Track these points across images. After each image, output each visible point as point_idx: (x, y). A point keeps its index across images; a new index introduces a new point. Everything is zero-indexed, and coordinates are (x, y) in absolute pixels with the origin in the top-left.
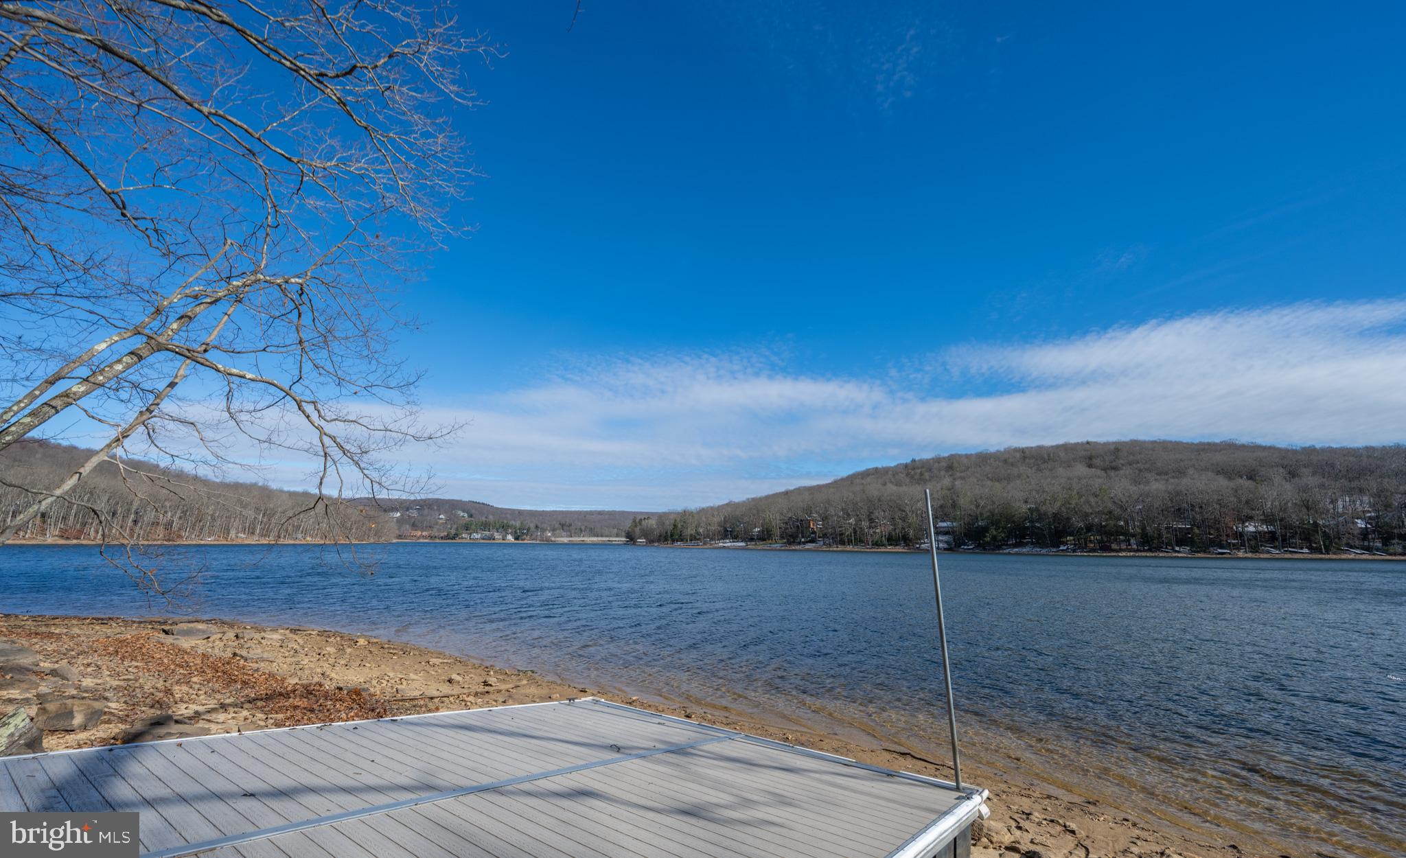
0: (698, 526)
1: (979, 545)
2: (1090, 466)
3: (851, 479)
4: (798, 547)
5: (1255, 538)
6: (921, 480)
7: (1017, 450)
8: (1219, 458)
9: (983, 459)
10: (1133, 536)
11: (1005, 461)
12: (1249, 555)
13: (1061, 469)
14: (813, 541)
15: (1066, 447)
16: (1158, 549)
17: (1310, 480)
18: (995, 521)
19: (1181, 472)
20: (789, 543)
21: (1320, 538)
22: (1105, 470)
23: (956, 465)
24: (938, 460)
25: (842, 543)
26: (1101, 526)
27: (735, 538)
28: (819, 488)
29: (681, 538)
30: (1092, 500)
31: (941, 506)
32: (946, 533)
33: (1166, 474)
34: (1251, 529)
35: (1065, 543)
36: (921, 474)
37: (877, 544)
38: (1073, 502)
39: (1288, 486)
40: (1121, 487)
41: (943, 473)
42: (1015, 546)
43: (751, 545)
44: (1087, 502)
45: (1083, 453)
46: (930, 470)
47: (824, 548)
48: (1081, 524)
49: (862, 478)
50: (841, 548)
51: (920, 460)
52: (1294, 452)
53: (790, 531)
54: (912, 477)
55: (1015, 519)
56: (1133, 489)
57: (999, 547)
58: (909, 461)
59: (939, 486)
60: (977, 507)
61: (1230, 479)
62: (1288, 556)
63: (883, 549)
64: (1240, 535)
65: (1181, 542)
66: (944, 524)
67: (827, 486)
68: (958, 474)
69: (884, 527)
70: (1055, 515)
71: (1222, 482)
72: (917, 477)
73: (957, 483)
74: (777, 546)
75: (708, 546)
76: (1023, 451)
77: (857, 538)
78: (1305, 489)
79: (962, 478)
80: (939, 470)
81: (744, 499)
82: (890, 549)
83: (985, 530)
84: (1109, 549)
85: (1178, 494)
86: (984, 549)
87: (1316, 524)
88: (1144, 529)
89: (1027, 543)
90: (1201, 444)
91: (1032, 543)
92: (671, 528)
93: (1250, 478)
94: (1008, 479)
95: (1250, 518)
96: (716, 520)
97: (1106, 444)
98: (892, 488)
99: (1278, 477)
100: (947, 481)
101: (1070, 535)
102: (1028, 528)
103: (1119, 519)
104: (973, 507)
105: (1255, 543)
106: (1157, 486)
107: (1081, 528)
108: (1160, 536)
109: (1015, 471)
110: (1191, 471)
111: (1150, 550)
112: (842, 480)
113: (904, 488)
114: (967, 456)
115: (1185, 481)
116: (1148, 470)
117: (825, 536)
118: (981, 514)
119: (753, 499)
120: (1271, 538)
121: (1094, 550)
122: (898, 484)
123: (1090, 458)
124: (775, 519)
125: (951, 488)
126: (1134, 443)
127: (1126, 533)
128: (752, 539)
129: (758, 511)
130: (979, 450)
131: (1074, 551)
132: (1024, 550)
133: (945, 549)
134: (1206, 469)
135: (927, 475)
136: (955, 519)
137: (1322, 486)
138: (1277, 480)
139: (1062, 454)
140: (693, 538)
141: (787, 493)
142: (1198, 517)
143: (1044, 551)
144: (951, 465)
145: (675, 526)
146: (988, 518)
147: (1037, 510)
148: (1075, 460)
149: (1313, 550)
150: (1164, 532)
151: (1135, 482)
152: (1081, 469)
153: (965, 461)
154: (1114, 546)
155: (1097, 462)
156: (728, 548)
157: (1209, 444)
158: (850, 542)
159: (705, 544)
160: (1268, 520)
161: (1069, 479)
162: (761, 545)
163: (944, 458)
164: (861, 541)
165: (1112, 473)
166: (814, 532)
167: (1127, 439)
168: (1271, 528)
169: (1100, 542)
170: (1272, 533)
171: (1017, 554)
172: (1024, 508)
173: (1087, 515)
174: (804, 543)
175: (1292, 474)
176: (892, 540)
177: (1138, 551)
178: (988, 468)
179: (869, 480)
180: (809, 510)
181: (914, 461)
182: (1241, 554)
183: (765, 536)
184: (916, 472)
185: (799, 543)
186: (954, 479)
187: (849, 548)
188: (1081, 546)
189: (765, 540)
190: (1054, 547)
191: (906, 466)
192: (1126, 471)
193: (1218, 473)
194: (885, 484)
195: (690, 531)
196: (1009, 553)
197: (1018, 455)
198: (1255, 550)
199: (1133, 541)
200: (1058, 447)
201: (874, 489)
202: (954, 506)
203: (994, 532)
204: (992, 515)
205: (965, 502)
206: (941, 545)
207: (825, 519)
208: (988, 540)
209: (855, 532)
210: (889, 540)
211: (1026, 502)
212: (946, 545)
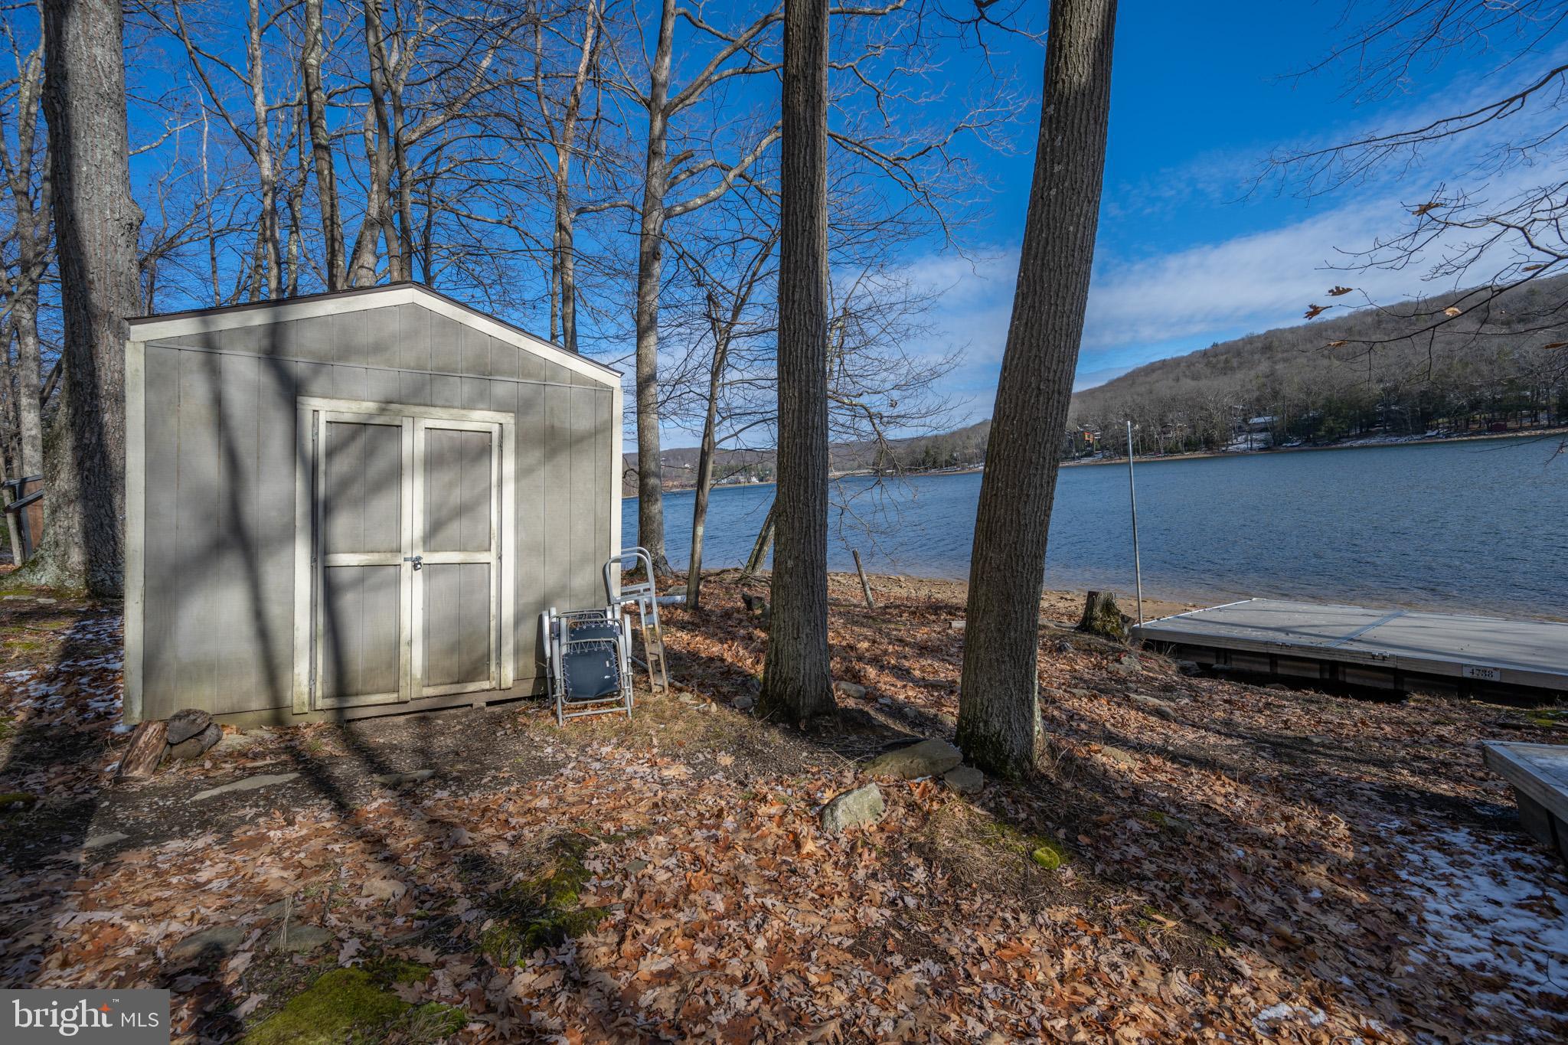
0: (953, 450)
1: (1308, 440)
3: (1132, 378)
4: (1072, 463)
6: (1227, 369)
7: (1368, 313)
9: (1317, 331)
10: (1544, 407)
11: (1350, 330)
14: (1090, 454)
15: (1448, 299)
18: (1332, 409)
22: (1508, 323)
23: (1276, 343)
24: (1250, 340)
25: (1126, 454)
26: (1494, 401)
29: (935, 465)
30: (1485, 368)
31: (1258, 400)
32: (1261, 431)
35: (1435, 427)
36: (1227, 361)
37: (1170, 452)
38: (1453, 374)
41: (1257, 356)
42: (1358, 437)
44: (1476, 371)
45: (1474, 304)
46: (1239, 354)
47: (1105, 462)
48: (1463, 402)
49: (1147, 375)
50: (1125, 459)
51: (1224, 344)
54: (1214, 367)
55: (1363, 404)
57: (1337, 440)
58: (1208, 346)
59: (1253, 373)
60: (1309, 393)
63: (1179, 457)
66: (1261, 420)
67: (1101, 389)
68: (1280, 355)
69: (1180, 432)
70: (1424, 394)
72: (1221, 365)
73: (1279, 367)
76: (1377, 313)
77: (1144, 447)
79: (1285, 360)
80: (1252, 353)
82: (1188, 455)
83: (1317, 422)
84: (1504, 430)
86: (1316, 445)
89: (1376, 433)
91: (1386, 432)
92: (923, 455)
94: (1354, 353)
96: (973, 442)
98: (1188, 384)
100: (1264, 367)
101: (1444, 416)
102: (1380, 414)
103: (1525, 389)
104: (1302, 396)
107: (1462, 407)
112: (1119, 380)
113: (1203, 383)
117: (1103, 448)
118: (1314, 403)
121: (1478, 433)
122: (1196, 377)
123: (1486, 309)
125: (1272, 373)
127: (1533, 406)
131: (1448, 436)
132: (1373, 441)
133: (1261, 449)
135: (1235, 362)
136: (1275, 413)
140: (948, 464)
143: (1402, 440)
144: (1268, 345)
145: (927, 453)
146: (1323, 407)
147: (1396, 389)
152: (1469, 329)
153: (1290, 337)
154: (1511, 425)
158: (1136, 452)
159: (963, 469)
163: (1259, 337)
164: (1151, 450)
165: (1520, 327)
166: (1089, 445)
169: (1489, 421)
171: (1362, 447)
172: (1377, 389)
173: (1473, 388)
174: (1079, 458)
176: (1190, 445)
177: (1549, 428)
178: (1323, 342)
179: (1155, 376)
180: (1081, 421)
181: (1215, 345)
184: (1219, 359)
185: (1073, 459)
186: (1275, 363)
187: (1135, 459)
188: (1456, 429)
190: (1417, 433)
191: (1205, 354)
194: (1178, 380)
195: (945, 457)
196: (1351, 448)
199: (1543, 415)
201: (1165, 387)
202: (1275, 395)
203: (1330, 422)
204: (1329, 400)
205: (1291, 391)
206: (1255, 445)
207: (1104, 428)
208: (1322, 433)
209: (1143, 440)
210: (1186, 445)
211: (1380, 381)
212: (1262, 445)
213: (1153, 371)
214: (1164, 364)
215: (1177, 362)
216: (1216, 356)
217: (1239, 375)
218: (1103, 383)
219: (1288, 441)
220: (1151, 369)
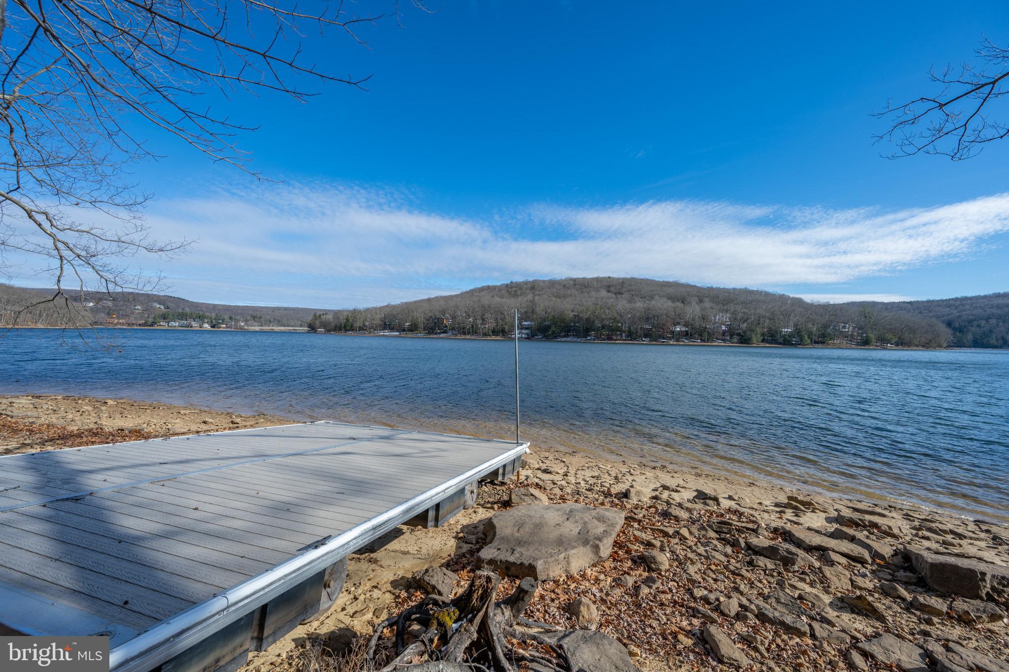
0: (365, 320)
1: (545, 336)
2: (609, 291)
3: (472, 293)
4: (435, 336)
5: (679, 334)
6: (515, 295)
7: (571, 279)
8: (671, 290)
9: (553, 283)
10: (624, 332)
11: (564, 286)
12: (675, 343)
13: (593, 292)
14: (445, 332)
15: (598, 280)
16: (635, 339)
17: (707, 304)
18: (554, 322)
19: (652, 298)
20: (429, 333)
21: (706, 335)
22: (615, 294)
23: (536, 287)
24: (526, 283)
25: (464, 333)
26: (610, 326)
27: (392, 329)
28: (451, 297)
29: (352, 329)
30: (607, 311)
31: (526, 312)
32: (527, 329)
33: (645, 298)
34: (678, 329)
35: (590, 336)
36: (516, 291)
37: (485, 335)
38: (597, 312)
39: (697, 307)
40: (622, 305)
41: (528, 291)
42: (564, 337)
43: (403, 334)
44: (604, 312)
45: (605, 284)
46: (521, 289)
47: (452, 337)
48: (600, 325)
49: (479, 292)
50: (463, 337)
51: (516, 283)
52: (704, 289)
53: (430, 325)
54: (510, 293)
55: (566, 321)
56: (628, 306)
57: (555, 337)
58: (509, 282)
59: (525, 299)
60: (546, 313)
61: (673, 302)
62: (691, 343)
63: (489, 338)
64: (673, 332)
65: (646, 336)
66: (526, 323)
67: (457, 296)
68: (537, 292)
69: (490, 325)
70: (587, 319)
71: (670, 303)
72: (513, 293)
73: (536, 298)
74: (421, 335)
75: (372, 334)
76: (575, 280)
77: (473, 331)
78: (703, 309)
79: (539, 295)
80: (527, 289)
81: (399, 302)
82: (493, 337)
83: (547, 328)
84: (612, 339)
85: (649, 309)
86: (547, 338)
87: (706, 327)
88: (630, 328)
89: (570, 335)
90: (664, 282)
91: (574, 335)
92: (345, 321)
93: (683, 302)
94: (565, 297)
95: (678, 324)
96: (378, 316)
97: (618, 279)
98: (497, 299)
99: (694, 301)
100: (530, 297)
101: (593, 330)
102: (572, 326)
103: (619, 322)
104: (544, 313)
105: (678, 337)
106: (640, 305)
107: (599, 327)
108: (637, 332)
109: (569, 292)
110: (656, 297)
111: (631, 340)
112: (466, 292)
113: (505, 300)
114: (544, 281)
115: (653, 302)
116: (637, 295)
117: (453, 329)
118: (548, 318)
119: (406, 303)
120: (686, 334)
121: (604, 340)
122: (501, 297)
123: (609, 287)
124: (420, 317)
125: (532, 301)
126: (632, 279)
127: (621, 331)
128: (404, 330)
129: (409, 311)
130: (550, 278)
131: (594, 340)
132: (569, 339)
133: (526, 338)
134: (663, 296)
135: (519, 292)
136: (532, 320)
137: (712, 308)
138: (694, 303)
139: (595, 284)
140: (361, 329)
141: (429, 300)
142: (656, 322)
143: (579, 340)
144: (533, 286)
145: (347, 320)
146: (551, 320)
147: (578, 316)
148: (601, 287)
149: (702, 341)
150: (639, 332)
151: (630, 302)
152: (604, 293)
153: (542, 284)
154: (614, 337)
155: (612, 289)
156: (387, 336)
157: (667, 282)
158: (469, 333)
159: (370, 333)
160: (686, 325)
161: (597, 298)
162: (410, 334)
163: (530, 282)
164: (476, 333)
165: (619, 296)
166: (446, 326)
167: (628, 276)
168: (687, 329)
169: (608, 335)
170: (687, 331)
171: (565, 341)
172: (572, 314)
173: (603, 320)
174: (439, 333)
175: (701, 301)
176: (495, 332)
177: (625, 340)
178: (554, 290)
179: (483, 293)
180: (443, 312)
181: (512, 282)
182: (671, 342)
183: (413, 328)
184: (512, 289)
185: (436, 333)
186: (535, 296)
187: (468, 337)
188: (598, 337)
189: (412, 331)
190: (584, 337)
191: (507, 285)
192: (626, 295)
193: (669, 299)
194: (493, 297)
195: (358, 324)
196: (560, 341)
197: (572, 282)
198: (678, 340)
199: (623, 335)
200: (593, 279)
201: (486, 300)
202: (533, 312)
203: (553, 329)
204: (554, 318)
205: (539, 310)
206: (523, 336)
207: (454, 317)
208: (550, 333)
209: (473, 327)
210: (493, 332)
211: (573, 311)
212: (526, 336)
213: (483, 290)
214: (488, 288)
215: (494, 288)
216: (511, 288)
217: (519, 299)
218: (458, 293)
219: (537, 335)
220: (482, 289)
